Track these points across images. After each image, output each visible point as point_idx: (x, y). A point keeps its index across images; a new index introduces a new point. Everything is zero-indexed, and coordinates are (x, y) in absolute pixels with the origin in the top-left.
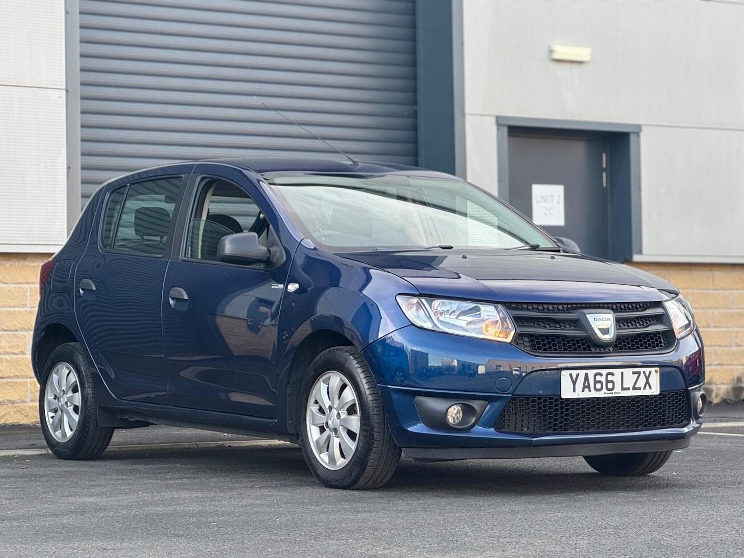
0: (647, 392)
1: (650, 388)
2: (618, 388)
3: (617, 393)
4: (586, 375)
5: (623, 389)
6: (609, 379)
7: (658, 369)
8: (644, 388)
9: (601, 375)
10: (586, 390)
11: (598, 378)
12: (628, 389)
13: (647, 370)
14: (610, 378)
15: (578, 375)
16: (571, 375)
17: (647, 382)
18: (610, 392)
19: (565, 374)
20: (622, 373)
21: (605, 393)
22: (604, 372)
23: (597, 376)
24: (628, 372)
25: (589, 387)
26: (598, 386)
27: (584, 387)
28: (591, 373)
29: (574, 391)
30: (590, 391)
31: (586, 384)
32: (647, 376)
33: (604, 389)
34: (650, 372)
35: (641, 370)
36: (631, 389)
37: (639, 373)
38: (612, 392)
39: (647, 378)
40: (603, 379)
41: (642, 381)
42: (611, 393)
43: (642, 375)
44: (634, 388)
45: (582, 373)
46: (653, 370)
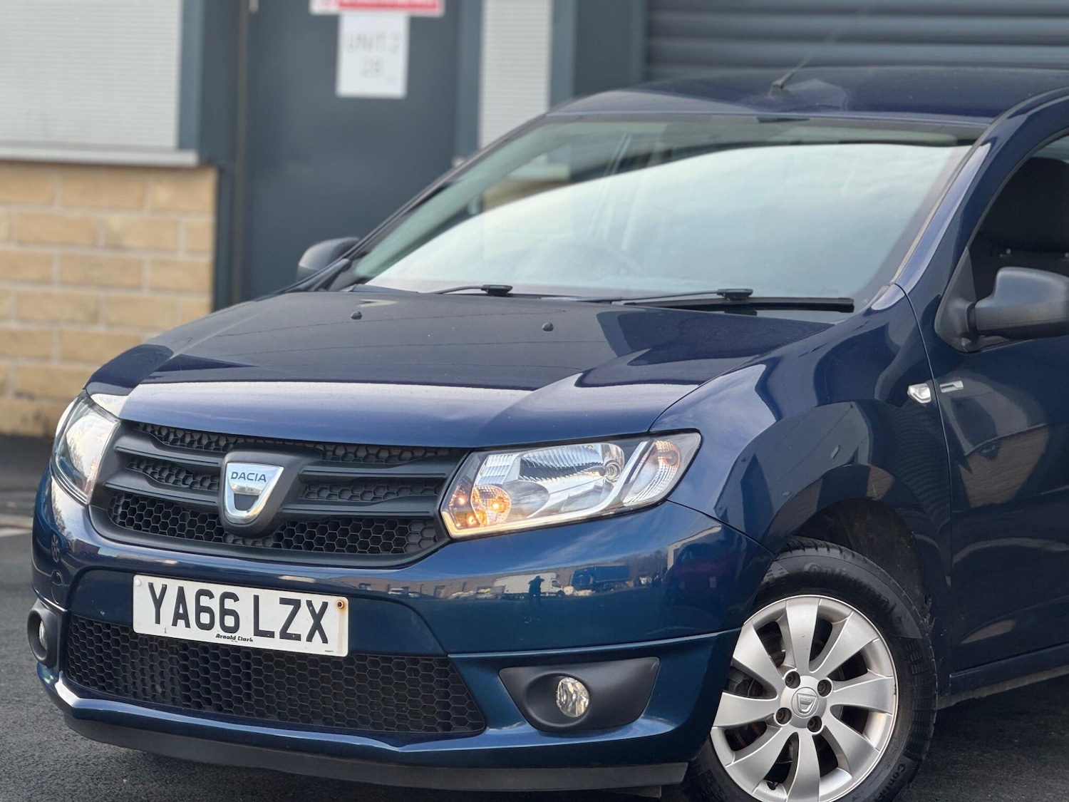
0: (316, 647)
1: (325, 640)
2: (246, 629)
3: (245, 640)
4: (181, 590)
5: (259, 633)
6: (226, 607)
7: (345, 600)
8: (310, 638)
9: (210, 595)
10: (181, 623)
11: (205, 601)
12: (271, 634)
13: (318, 600)
14: (229, 604)
15: (164, 589)
16: (151, 586)
17: (317, 627)
18: (229, 635)
19: (141, 583)
20: (256, 598)
21: (218, 636)
22: (217, 590)
23: (202, 598)
24: (270, 598)
25: (185, 617)
26: (205, 618)
27: (177, 617)
28: (191, 588)
29: (158, 621)
30: (188, 625)
31: (181, 611)
32: (317, 611)
33: (217, 628)
34: (325, 605)
35: (303, 597)
36: (277, 635)
37: (297, 604)
38: (233, 635)
39: (318, 617)
40: (214, 604)
41: (303, 623)
42: (231, 638)
43: (304, 608)
44: (285, 635)
45: (173, 585)
46: (332, 600)
